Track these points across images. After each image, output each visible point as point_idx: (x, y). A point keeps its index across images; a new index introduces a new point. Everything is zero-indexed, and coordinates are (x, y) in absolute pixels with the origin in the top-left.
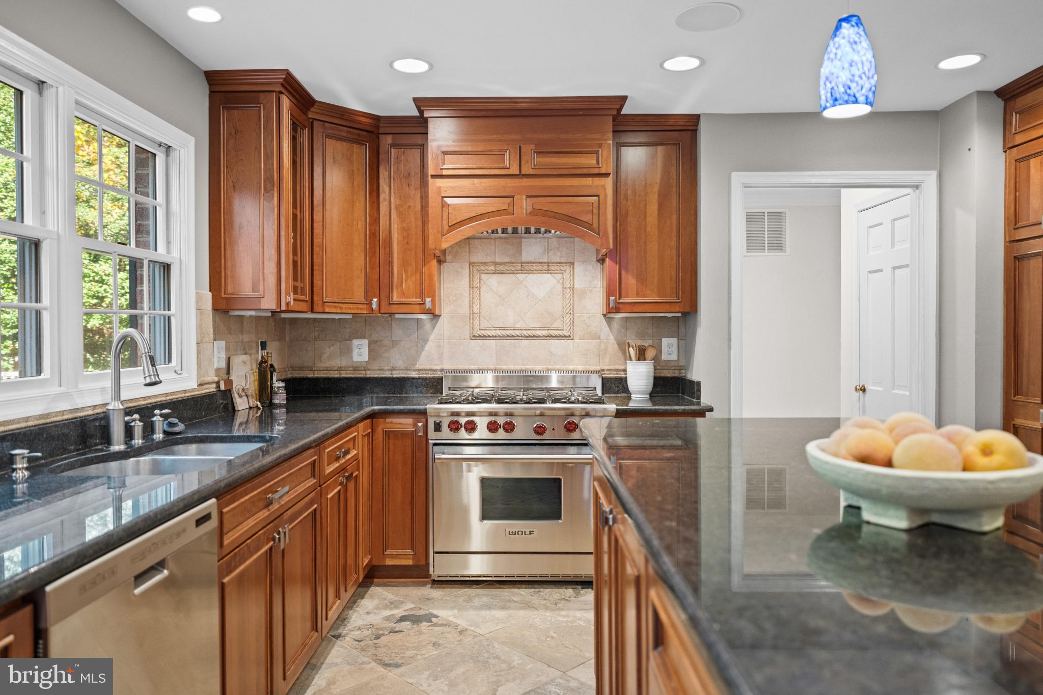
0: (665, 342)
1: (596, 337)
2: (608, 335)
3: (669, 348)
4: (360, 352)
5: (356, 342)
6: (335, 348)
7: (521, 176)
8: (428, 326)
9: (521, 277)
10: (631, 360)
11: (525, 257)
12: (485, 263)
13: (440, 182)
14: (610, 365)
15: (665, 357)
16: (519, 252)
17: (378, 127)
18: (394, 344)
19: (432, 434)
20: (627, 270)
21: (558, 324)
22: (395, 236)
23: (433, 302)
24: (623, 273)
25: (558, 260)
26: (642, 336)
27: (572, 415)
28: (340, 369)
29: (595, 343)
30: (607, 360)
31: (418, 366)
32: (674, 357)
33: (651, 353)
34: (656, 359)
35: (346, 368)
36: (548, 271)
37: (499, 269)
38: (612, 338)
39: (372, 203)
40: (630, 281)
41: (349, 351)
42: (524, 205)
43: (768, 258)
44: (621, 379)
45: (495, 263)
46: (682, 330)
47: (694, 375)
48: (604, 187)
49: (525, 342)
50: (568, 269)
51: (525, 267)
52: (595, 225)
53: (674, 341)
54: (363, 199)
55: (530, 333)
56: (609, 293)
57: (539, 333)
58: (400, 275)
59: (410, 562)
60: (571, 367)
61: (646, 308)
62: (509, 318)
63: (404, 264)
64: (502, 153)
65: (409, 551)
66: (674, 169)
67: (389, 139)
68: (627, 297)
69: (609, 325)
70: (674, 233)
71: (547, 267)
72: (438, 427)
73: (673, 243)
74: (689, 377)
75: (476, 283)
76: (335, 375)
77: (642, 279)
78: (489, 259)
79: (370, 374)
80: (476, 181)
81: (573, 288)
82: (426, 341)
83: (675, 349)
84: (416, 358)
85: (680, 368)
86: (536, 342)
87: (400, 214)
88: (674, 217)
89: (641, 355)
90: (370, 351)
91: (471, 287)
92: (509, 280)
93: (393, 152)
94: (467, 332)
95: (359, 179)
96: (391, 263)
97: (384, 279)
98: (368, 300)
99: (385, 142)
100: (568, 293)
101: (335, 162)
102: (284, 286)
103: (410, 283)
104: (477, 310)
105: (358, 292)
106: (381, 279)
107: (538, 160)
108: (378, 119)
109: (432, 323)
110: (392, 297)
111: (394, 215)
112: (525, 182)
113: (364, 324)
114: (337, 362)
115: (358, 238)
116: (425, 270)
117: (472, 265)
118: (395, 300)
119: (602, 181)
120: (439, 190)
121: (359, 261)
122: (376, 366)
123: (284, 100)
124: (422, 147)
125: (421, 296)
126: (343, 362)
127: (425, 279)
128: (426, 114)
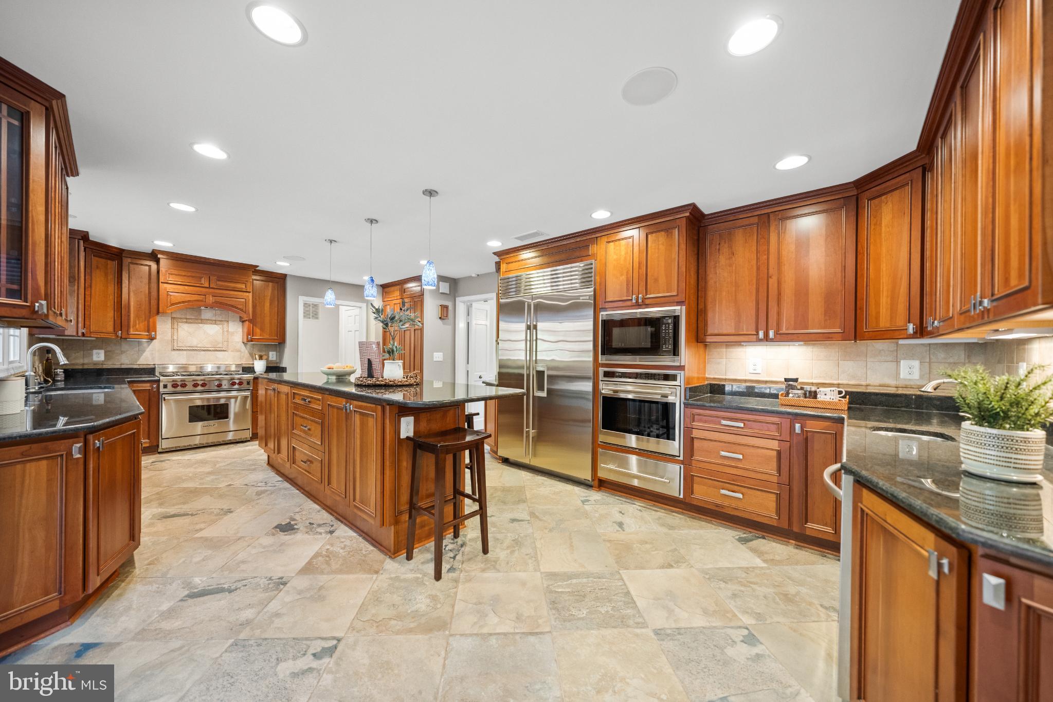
0: (271, 353)
1: (240, 351)
2: (245, 351)
3: (273, 356)
4: (98, 356)
5: (95, 351)
6: (82, 355)
7: (209, 288)
8: (145, 345)
10: (256, 359)
11: (203, 317)
12: (181, 318)
13: (166, 285)
14: (246, 362)
15: (270, 359)
16: (200, 314)
17: (122, 254)
18: (122, 352)
19: (162, 390)
20: (256, 326)
21: (220, 345)
22: (132, 304)
23: (156, 334)
24: (254, 327)
25: (221, 319)
26: (260, 351)
27: (234, 379)
28: (83, 364)
29: (239, 353)
30: (244, 360)
31: (138, 363)
32: (274, 359)
33: (265, 357)
34: (267, 360)
35: (87, 364)
36: (215, 324)
37: (188, 321)
38: (247, 351)
39: (118, 288)
40: (258, 331)
41: (91, 355)
42: (207, 299)
43: (312, 321)
44: (250, 367)
45: (186, 319)
46: (278, 349)
47: (283, 365)
48: (248, 296)
49: (203, 352)
50: (226, 323)
51: (203, 321)
52: (244, 310)
53: (275, 353)
54: (113, 286)
55: (205, 349)
56: (248, 334)
57: (211, 349)
58: (135, 322)
59: (148, 445)
60: (227, 363)
61: (264, 340)
62: (195, 342)
63: (138, 317)
64: (201, 278)
65: (147, 441)
66: (276, 292)
67: (129, 260)
68: (256, 336)
69: (245, 346)
70: (276, 314)
71: (215, 322)
72: (165, 386)
73: (276, 318)
74: (281, 366)
75: (175, 326)
77: (262, 329)
78: (183, 317)
79: (105, 367)
80: (186, 287)
81: (228, 331)
82: (144, 351)
83: (275, 356)
84: (139, 357)
85: (277, 363)
86: (209, 353)
87: (136, 294)
88: (276, 309)
89: (261, 358)
90: (106, 356)
91: (172, 328)
92: (194, 326)
93: (131, 266)
94: (170, 347)
95: (110, 277)
96: (129, 316)
97: (124, 323)
98: (115, 332)
99: (126, 261)
100: (226, 333)
101: (97, 267)
102: (80, 325)
103: (142, 325)
104: (175, 338)
105: (110, 328)
106: (122, 324)
107: (218, 283)
108: (123, 250)
109: (149, 343)
110: (128, 331)
111: (132, 294)
112: (211, 290)
113: (102, 342)
114: (81, 361)
115: (110, 304)
116: (151, 320)
117: (173, 318)
118: (132, 332)
119: (247, 294)
120: (165, 289)
121: (110, 314)
122: (110, 363)
123: (81, 242)
124: (150, 266)
125: (148, 331)
126: (86, 361)
127: (151, 324)
128: (159, 256)
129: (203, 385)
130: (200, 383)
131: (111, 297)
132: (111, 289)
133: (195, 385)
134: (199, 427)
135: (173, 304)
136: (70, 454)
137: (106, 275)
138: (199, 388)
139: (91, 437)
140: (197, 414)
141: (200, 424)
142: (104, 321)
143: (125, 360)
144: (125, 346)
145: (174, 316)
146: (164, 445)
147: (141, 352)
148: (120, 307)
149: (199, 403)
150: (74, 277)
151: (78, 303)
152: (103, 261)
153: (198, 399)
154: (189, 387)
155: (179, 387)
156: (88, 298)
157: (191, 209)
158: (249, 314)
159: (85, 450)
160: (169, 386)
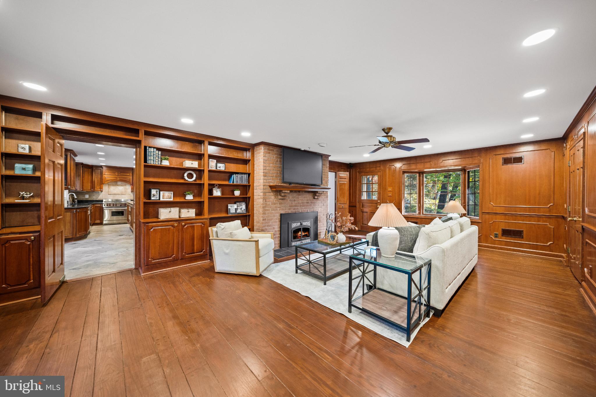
1: (130, 195)
2: (132, 195)
4: (87, 196)
5: (86, 195)
6: (82, 196)
8: (100, 193)
9: (117, 186)
13: (105, 175)
16: (117, 183)
18: (94, 195)
19: (104, 206)
21: (123, 193)
22: (96, 181)
23: (103, 190)
30: (131, 197)
31: (98, 199)
37: (113, 185)
39: (92, 177)
41: (85, 196)
42: (118, 179)
49: (118, 195)
50: (125, 186)
51: (118, 185)
56: (132, 189)
57: (120, 194)
58: (96, 186)
59: (99, 222)
62: (115, 192)
63: (97, 185)
64: (115, 172)
67: (95, 168)
69: (131, 193)
71: (122, 186)
76: (82, 200)
78: (111, 184)
79: (88, 199)
80: (111, 175)
82: (100, 195)
84: (98, 197)
87: (97, 178)
90: (89, 196)
91: (108, 188)
92: (115, 187)
93: (96, 170)
94: (107, 194)
95: (90, 173)
96: (95, 185)
97: (94, 187)
98: (91, 189)
99: (94, 168)
100: (125, 189)
101: (86, 171)
102: (81, 188)
103: (98, 187)
104: (109, 191)
105: (89, 188)
106: (93, 187)
107: (121, 174)
108: (93, 165)
109: (101, 193)
110: (95, 189)
111: (96, 178)
112: (118, 176)
113: (87, 193)
114: (82, 198)
115: (89, 181)
116: (101, 186)
117: (108, 185)
118: (96, 189)
119: (130, 177)
120: (105, 176)
121: (90, 184)
122: (90, 198)
123: (81, 165)
124: (101, 170)
125: (100, 189)
126: (84, 198)
127: (101, 187)
128: (103, 167)
129: (116, 205)
130: (115, 204)
131: (90, 179)
132: (90, 177)
133: (114, 205)
134: (115, 218)
135: (107, 181)
136: (74, 212)
137: (88, 173)
138: (115, 206)
139: (77, 209)
140: (114, 214)
141: (115, 217)
142: (88, 186)
143: (94, 198)
144: (94, 194)
145: (109, 184)
146: (104, 222)
147: (99, 195)
148: (92, 182)
149: (114, 210)
150: (79, 175)
151: (80, 182)
152: (87, 169)
153: (114, 209)
154: (112, 206)
155: (109, 205)
156: (83, 180)
157: (104, 159)
158: (131, 183)
159: (76, 211)
160: (106, 205)
